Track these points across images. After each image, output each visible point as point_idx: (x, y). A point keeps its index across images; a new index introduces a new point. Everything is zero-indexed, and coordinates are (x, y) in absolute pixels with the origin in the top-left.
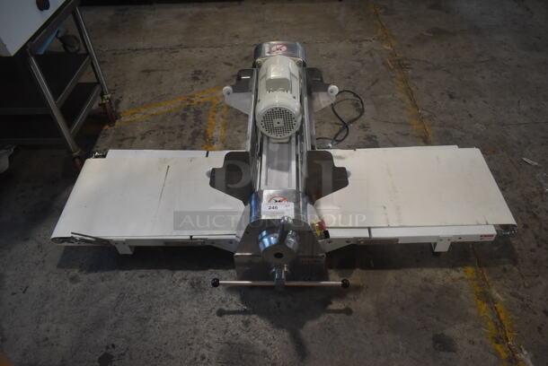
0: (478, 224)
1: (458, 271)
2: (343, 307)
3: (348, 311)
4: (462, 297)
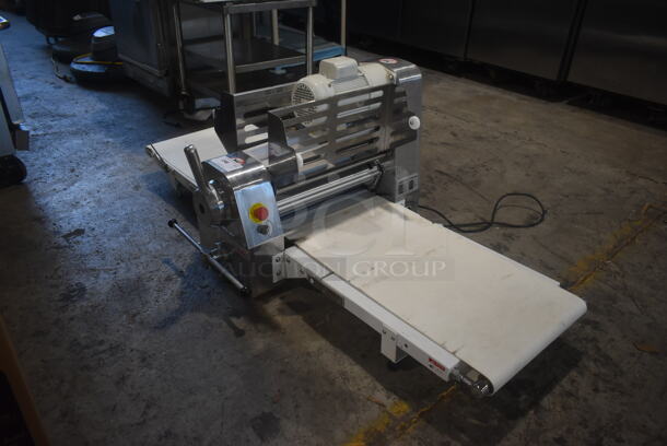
0: (443, 346)
1: (388, 398)
2: (241, 328)
3: (239, 333)
4: (353, 417)
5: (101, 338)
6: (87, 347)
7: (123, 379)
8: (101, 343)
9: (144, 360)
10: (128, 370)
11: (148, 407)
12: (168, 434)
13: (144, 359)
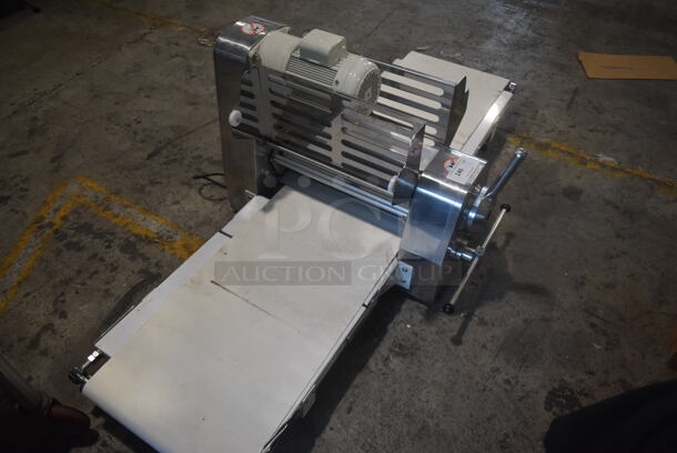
5: (589, 330)
6: (605, 334)
7: (607, 286)
8: (593, 325)
9: (583, 284)
10: (598, 288)
11: (612, 257)
12: (619, 236)
13: (580, 283)
